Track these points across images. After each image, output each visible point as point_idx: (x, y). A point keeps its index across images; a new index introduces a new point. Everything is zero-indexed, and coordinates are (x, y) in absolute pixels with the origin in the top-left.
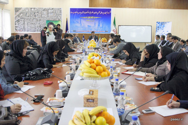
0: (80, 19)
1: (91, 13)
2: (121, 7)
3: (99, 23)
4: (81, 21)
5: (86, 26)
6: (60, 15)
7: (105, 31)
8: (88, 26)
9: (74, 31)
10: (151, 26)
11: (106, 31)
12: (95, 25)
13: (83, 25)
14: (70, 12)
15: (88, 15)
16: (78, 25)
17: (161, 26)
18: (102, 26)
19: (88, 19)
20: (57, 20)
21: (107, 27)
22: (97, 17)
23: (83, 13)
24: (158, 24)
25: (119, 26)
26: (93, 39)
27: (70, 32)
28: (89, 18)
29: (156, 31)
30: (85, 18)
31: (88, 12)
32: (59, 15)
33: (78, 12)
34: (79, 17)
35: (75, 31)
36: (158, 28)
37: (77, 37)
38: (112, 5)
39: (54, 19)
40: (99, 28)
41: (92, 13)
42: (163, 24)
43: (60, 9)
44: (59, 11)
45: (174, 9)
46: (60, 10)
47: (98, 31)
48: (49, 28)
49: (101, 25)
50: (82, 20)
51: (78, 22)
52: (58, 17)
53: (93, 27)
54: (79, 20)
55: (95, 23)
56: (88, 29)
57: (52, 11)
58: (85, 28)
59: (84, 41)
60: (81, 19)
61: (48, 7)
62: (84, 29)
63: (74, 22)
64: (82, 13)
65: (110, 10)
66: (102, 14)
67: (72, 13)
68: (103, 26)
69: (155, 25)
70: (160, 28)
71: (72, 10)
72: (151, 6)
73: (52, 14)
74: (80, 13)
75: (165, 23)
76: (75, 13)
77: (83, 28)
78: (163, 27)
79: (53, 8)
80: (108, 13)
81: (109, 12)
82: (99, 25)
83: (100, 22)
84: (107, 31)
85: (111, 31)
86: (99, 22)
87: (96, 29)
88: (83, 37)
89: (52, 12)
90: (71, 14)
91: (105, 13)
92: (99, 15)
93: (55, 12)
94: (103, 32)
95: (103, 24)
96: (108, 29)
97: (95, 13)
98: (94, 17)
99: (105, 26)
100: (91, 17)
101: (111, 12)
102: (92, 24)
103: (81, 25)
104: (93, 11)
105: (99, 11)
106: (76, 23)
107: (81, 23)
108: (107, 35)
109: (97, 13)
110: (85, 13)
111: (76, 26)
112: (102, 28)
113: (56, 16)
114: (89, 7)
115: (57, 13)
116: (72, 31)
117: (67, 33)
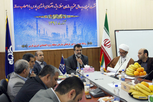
0: (35, 20)
3: (75, 28)
4: (37, 24)
5: (50, 35)
7: (86, 43)
8: (54, 34)
9: (23, 46)
11: (88, 43)
12: (67, 32)
13: (42, 32)
14: (14, 6)
16: (32, 33)
18: (81, 32)
19: (52, 19)
21: (90, 34)
22: (70, 16)
23: (41, 7)
25: (115, 31)
27: (16, 50)
28: (54, 18)
30: (45, 17)
31: (52, 6)
33: (32, 5)
34: (34, 16)
35: (26, 46)
40: (76, 38)
41: (61, 6)
47: (75, 43)
49: (79, 32)
50: (40, 23)
53: (64, 36)
54: (33, 22)
55: (67, 28)
56: (53, 40)
58: (48, 39)
59: (64, 73)
60: (39, 21)
62: (46, 40)
63: (22, 27)
64: (39, 7)
65: (94, 1)
66: (80, 9)
67: (18, 7)
68: (84, 33)
74: (36, 6)
76: (24, 6)
77: (43, 38)
80: (91, 7)
81: (93, 6)
82: (75, 32)
83: (77, 26)
84: (91, 43)
86: (75, 24)
87: (71, 40)
90: (15, 9)
92: (74, 12)
94: (84, 44)
95: (82, 29)
96: (92, 38)
97: (66, 6)
98: (65, 16)
99: (86, 33)
100: (59, 16)
101: (96, 5)
102: (61, 30)
103: (38, 32)
104: (61, 4)
105: (74, 4)
106: (28, 28)
107: (39, 28)
108: (91, 50)
109: (70, 8)
110: (46, 7)
111: (28, 35)
112: (81, 38)
116: (18, 46)
117: (9, 52)
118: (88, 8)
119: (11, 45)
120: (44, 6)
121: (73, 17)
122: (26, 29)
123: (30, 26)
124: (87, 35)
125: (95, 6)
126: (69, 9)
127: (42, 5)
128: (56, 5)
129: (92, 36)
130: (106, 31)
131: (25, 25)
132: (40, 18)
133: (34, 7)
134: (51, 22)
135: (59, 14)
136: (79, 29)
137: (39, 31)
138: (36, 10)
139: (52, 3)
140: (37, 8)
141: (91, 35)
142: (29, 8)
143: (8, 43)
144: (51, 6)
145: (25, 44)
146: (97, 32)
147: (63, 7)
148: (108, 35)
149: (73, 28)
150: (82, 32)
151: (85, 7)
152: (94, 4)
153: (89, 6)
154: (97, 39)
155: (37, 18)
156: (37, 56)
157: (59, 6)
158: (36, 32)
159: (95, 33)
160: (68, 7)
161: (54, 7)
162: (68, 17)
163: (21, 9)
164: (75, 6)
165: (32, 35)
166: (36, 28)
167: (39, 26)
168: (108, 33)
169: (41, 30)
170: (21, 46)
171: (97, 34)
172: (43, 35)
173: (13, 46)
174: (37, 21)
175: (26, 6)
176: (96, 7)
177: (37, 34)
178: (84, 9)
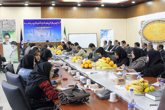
0: (33, 29)
2: (70, 18)
3: (51, 33)
4: (34, 31)
5: (39, 36)
6: (14, 26)
8: (41, 35)
10: (96, 34)
11: (57, 40)
12: (47, 35)
13: (36, 35)
14: (24, 23)
15: (40, 25)
16: (32, 35)
17: (105, 33)
19: (40, 29)
20: (12, 30)
21: (58, 36)
22: (48, 27)
23: (36, 24)
24: (102, 32)
25: (69, 34)
27: (24, 42)
28: (41, 28)
29: (101, 37)
30: (37, 28)
31: (40, 23)
32: (13, 26)
33: (31, 23)
34: (32, 27)
35: (29, 40)
36: (103, 35)
38: (61, 16)
39: (8, 30)
40: (51, 37)
41: (44, 23)
42: (106, 31)
43: (14, 20)
44: (13, 22)
45: (113, 18)
46: (14, 21)
47: (50, 39)
48: (5, 38)
49: (52, 34)
52: (12, 28)
53: (46, 36)
54: (32, 30)
55: (47, 33)
56: (41, 38)
57: (6, 22)
61: (3, 19)
62: (37, 38)
65: (60, 20)
66: (53, 24)
67: (26, 24)
68: (55, 35)
69: (99, 33)
70: (104, 35)
71: (25, 21)
72: (95, 16)
73: (6, 26)
74: (33, 23)
75: (108, 31)
76: (28, 23)
77: (36, 37)
78: (106, 34)
79: (7, 20)
80: (59, 23)
81: (59, 22)
82: (51, 34)
83: (52, 32)
84: (58, 40)
85: (61, 40)
86: (51, 31)
87: (49, 38)
88: (40, 46)
89: (6, 23)
90: (24, 25)
91: (56, 23)
92: (51, 25)
93: (9, 23)
95: (54, 33)
98: (46, 27)
102: (44, 34)
105: (50, 22)
106: (30, 33)
107: (34, 33)
108: (58, 43)
110: (38, 24)
111: (30, 36)
112: (54, 37)
113: (10, 27)
114: (41, 18)
115: (12, 24)
116: (26, 40)
117: (22, 42)
118: (57, 24)
119: (22, 40)
121: (50, 28)
123: (31, 32)
128: (42, 22)
130: (64, 34)
131: (28, 31)
132: (35, 28)
135: (43, 27)
142: (30, 24)
143: (21, 39)
145: (28, 40)
146: (61, 35)
148: (65, 36)
150: (54, 35)
154: (61, 37)
160: (48, 23)
167: (34, 32)
169: (35, 34)
170: (27, 40)
173: (23, 40)
174: (34, 30)
176: (61, 23)
178: (55, 24)
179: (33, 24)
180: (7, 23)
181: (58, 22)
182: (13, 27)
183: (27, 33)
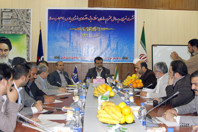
0: (69, 32)
1: (92, 19)
3: (110, 41)
4: (70, 36)
6: (26, 24)
7: (121, 58)
9: (55, 58)
11: (124, 58)
12: (101, 46)
13: (75, 44)
14: (49, 18)
15: (86, 24)
16: (65, 44)
18: (116, 46)
19: (85, 32)
22: (104, 29)
23: (75, 19)
25: (153, 46)
26: (99, 77)
28: (88, 30)
30: (79, 29)
31: (87, 18)
32: (24, 24)
33: (66, 17)
34: (67, 28)
35: (58, 58)
37: (59, 72)
38: (135, 3)
39: (13, 32)
41: (95, 19)
43: (28, 10)
44: (25, 16)
46: (26, 13)
47: (108, 57)
49: (113, 45)
50: (73, 35)
51: (64, 39)
52: (22, 27)
54: (67, 34)
55: (101, 41)
57: (11, 14)
59: (76, 82)
60: (72, 33)
61: (3, 8)
63: (55, 38)
64: (73, 19)
65: (133, 13)
66: (116, 21)
67: (53, 19)
68: (119, 47)
73: (10, 23)
74: (70, 18)
76: (59, 18)
79: (11, 10)
80: (129, 20)
81: (131, 18)
82: (109, 45)
83: (112, 39)
84: (127, 58)
86: (109, 38)
89: (10, 18)
90: (50, 22)
91: (123, 20)
92: (110, 24)
93: (16, 17)
94: (119, 59)
95: (117, 42)
96: (128, 52)
97: (101, 18)
98: (99, 28)
99: (122, 47)
100: (93, 28)
101: (134, 17)
103: (71, 45)
104: (96, 16)
105: (109, 16)
106: (61, 40)
107: (71, 40)
108: (126, 65)
109: (105, 20)
110: (80, 19)
111: (61, 47)
112: (116, 52)
113: (18, 26)
114: (89, 6)
115: (22, 20)
116: (51, 57)
118: (125, 21)
119: (42, 55)
120: (78, 18)
121: (107, 30)
122: (59, 41)
123: (63, 38)
124: (123, 49)
125: (133, 19)
126: (103, 21)
127: (76, 17)
128: (91, 17)
129: (128, 51)
130: (142, 45)
131: (58, 37)
132: (73, 30)
133: (68, 19)
134: (84, 35)
135: (93, 27)
136: (114, 43)
137: (72, 43)
138: (70, 22)
139: (87, 15)
140: (71, 20)
141: (127, 49)
142: (63, 20)
143: (40, 53)
144: (85, 18)
145: (57, 56)
146: (134, 46)
147: (98, 19)
148: (145, 49)
149: (107, 41)
151: (122, 19)
152: (132, 16)
153: (126, 18)
154: (134, 53)
155: (70, 30)
156: (58, 66)
157: (93, 18)
158: (69, 43)
159: (132, 48)
160: (103, 19)
161: (89, 19)
162: (102, 30)
163: (56, 21)
164: (110, 18)
165: (65, 47)
166: (69, 40)
167: (71, 38)
168: (144, 47)
169: (74, 42)
170: (53, 57)
171: (134, 48)
172: (76, 47)
175: (60, 18)
177: (70, 46)
178: (120, 21)
179: (69, 21)
180: (12, 17)
181: (127, 18)
182: (24, 26)
183: (56, 39)
